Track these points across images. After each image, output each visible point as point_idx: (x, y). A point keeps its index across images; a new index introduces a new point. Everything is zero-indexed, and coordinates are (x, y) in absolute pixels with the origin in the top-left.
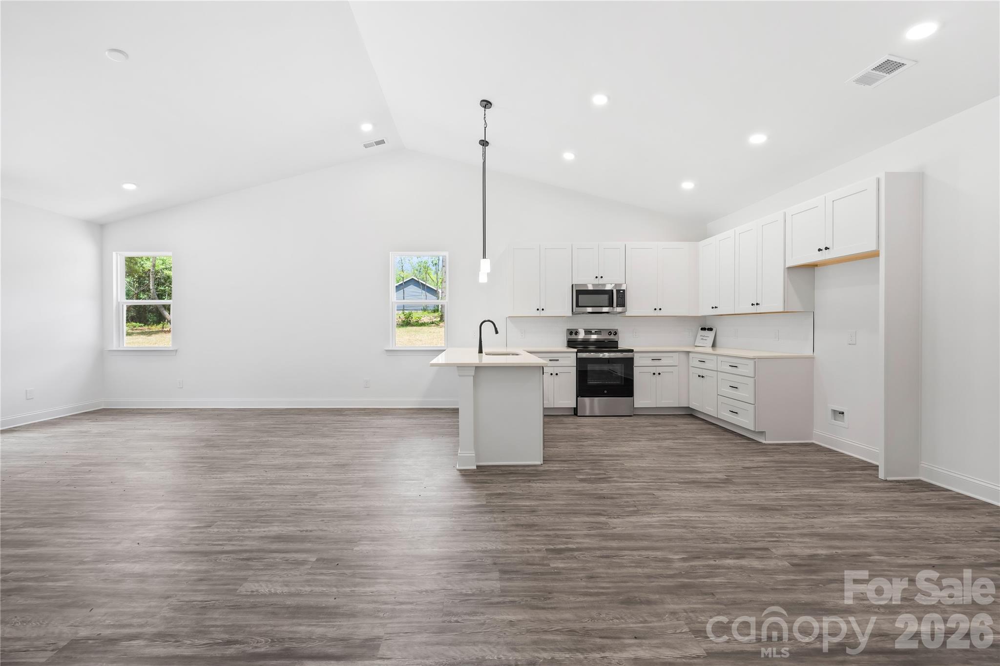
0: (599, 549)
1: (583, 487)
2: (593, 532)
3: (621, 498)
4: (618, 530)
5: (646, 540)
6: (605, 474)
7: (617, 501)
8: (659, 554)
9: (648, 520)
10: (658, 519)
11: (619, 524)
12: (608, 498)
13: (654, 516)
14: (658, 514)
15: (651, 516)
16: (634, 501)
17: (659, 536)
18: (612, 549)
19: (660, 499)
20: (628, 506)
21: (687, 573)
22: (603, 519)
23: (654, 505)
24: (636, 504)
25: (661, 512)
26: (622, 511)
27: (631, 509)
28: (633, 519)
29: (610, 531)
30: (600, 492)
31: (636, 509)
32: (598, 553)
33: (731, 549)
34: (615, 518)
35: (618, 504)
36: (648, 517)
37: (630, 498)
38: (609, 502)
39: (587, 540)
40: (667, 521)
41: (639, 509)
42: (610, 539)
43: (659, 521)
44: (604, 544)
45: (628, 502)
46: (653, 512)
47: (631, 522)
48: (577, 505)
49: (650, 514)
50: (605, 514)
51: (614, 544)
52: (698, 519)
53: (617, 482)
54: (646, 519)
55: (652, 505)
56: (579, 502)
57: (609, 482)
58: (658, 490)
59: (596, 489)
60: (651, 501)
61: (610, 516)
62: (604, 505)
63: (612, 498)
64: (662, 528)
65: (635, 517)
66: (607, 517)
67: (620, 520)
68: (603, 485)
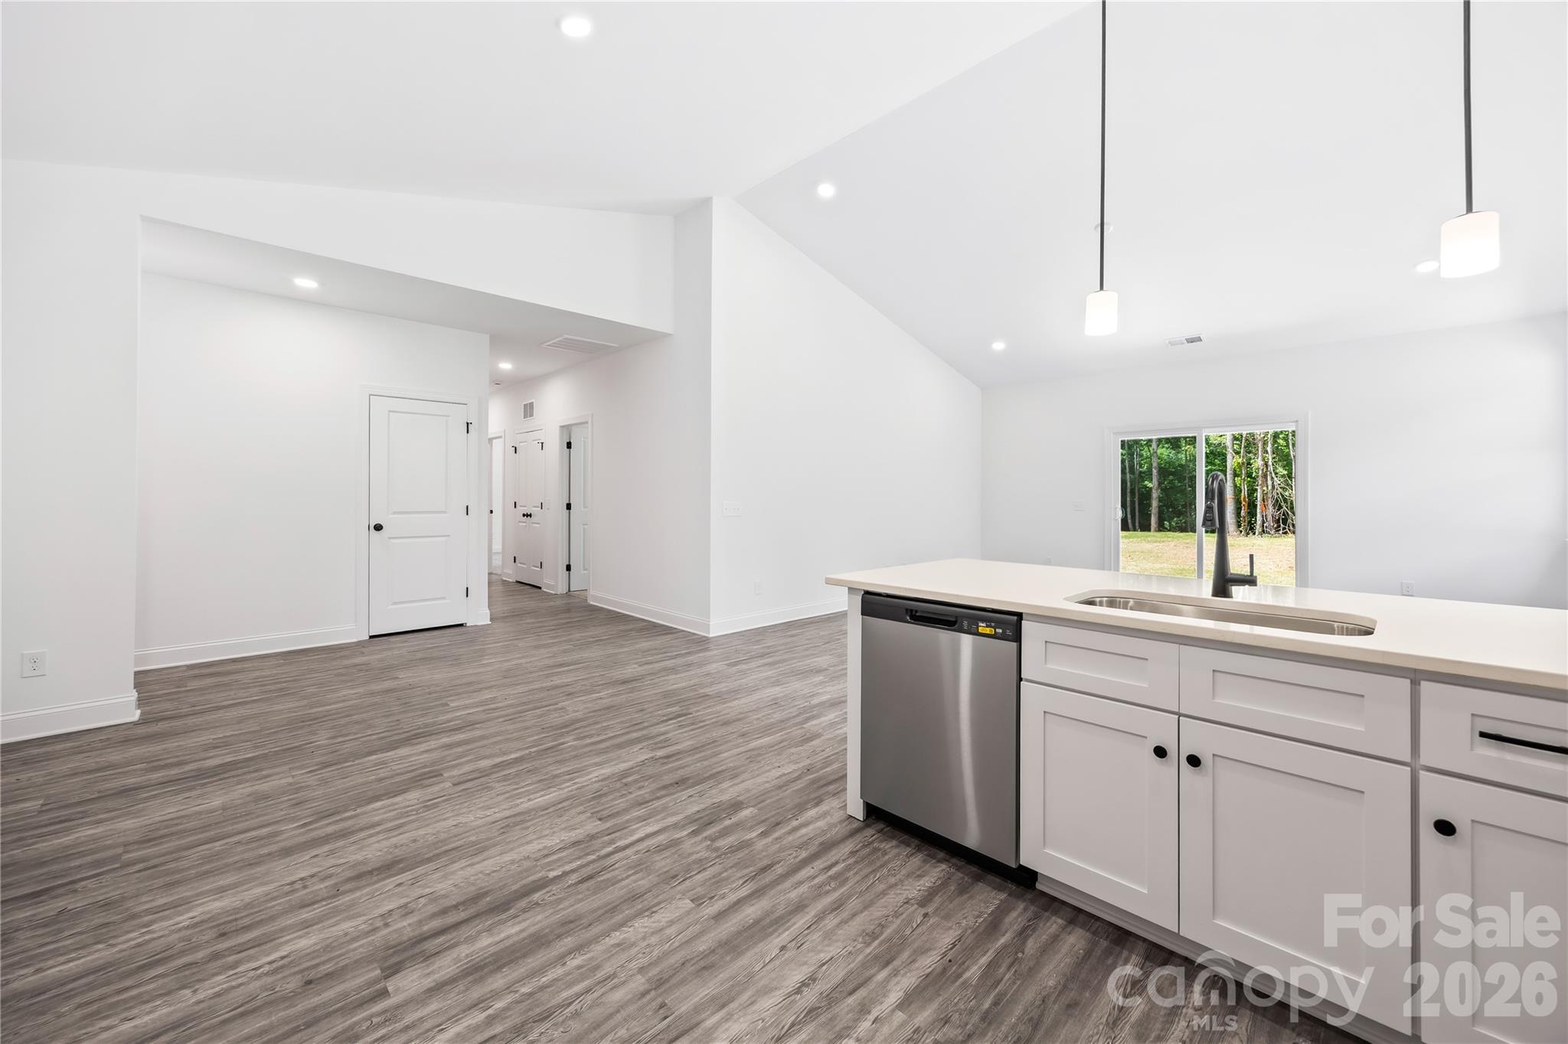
0: (647, 727)
1: (722, 791)
2: (662, 737)
3: (651, 791)
4: (636, 748)
5: (604, 749)
6: (713, 839)
7: (654, 786)
8: (589, 741)
9: (603, 771)
10: (589, 777)
11: (639, 755)
12: (671, 784)
13: (597, 779)
14: (592, 783)
15: (600, 778)
16: (630, 793)
17: (589, 756)
18: (636, 731)
19: (589, 814)
20: (636, 781)
21: (562, 735)
22: (660, 753)
23: (598, 796)
24: (625, 788)
25: (586, 788)
26: (643, 771)
27: (630, 779)
28: (624, 766)
29: (644, 744)
30: (690, 791)
31: (624, 781)
32: (646, 724)
33: (505, 770)
34: (646, 759)
35: (651, 780)
36: (603, 774)
37: (638, 796)
38: (667, 779)
39: (663, 729)
40: (578, 777)
41: (619, 782)
42: (640, 737)
43: (590, 773)
44: (644, 732)
45: (640, 788)
46: (596, 786)
47: (624, 762)
48: (705, 759)
49: (602, 780)
50: (661, 760)
51: (635, 735)
52: (532, 797)
53: (675, 826)
54: (607, 771)
55: (600, 796)
56: (706, 763)
57: (690, 820)
58: (592, 837)
59: (701, 794)
60: (603, 804)
61: (654, 759)
62: (670, 771)
63: (665, 787)
64: (586, 766)
65: (622, 769)
66: (657, 757)
67: (639, 760)
68: (696, 809)
